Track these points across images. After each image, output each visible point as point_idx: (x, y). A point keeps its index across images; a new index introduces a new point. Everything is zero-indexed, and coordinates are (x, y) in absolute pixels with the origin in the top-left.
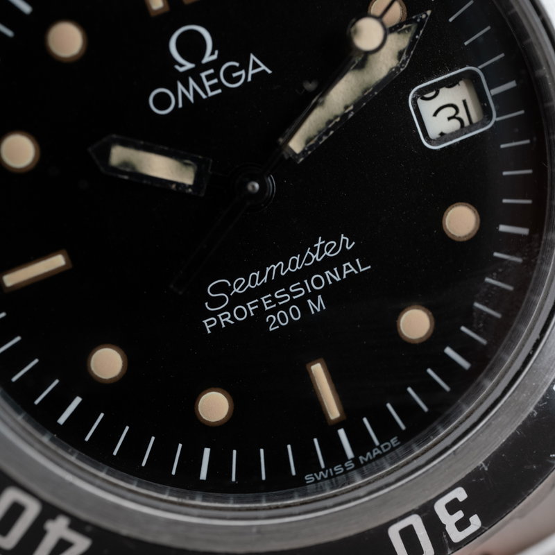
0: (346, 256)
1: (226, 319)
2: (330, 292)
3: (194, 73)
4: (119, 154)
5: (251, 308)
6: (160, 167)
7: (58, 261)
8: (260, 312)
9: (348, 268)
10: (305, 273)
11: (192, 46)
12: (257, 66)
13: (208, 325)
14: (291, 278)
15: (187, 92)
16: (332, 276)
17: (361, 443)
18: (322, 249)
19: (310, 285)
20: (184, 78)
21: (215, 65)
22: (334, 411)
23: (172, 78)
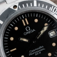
1: (31, 54)
2: (41, 51)
3: (28, 31)
4: (21, 39)
5: (34, 53)
6: (25, 40)
7: (15, 49)
9: (43, 49)
12: (34, 30)
14: (37, 50)
18: (40, 47)
19: (39, 51)
21: (30, 30)
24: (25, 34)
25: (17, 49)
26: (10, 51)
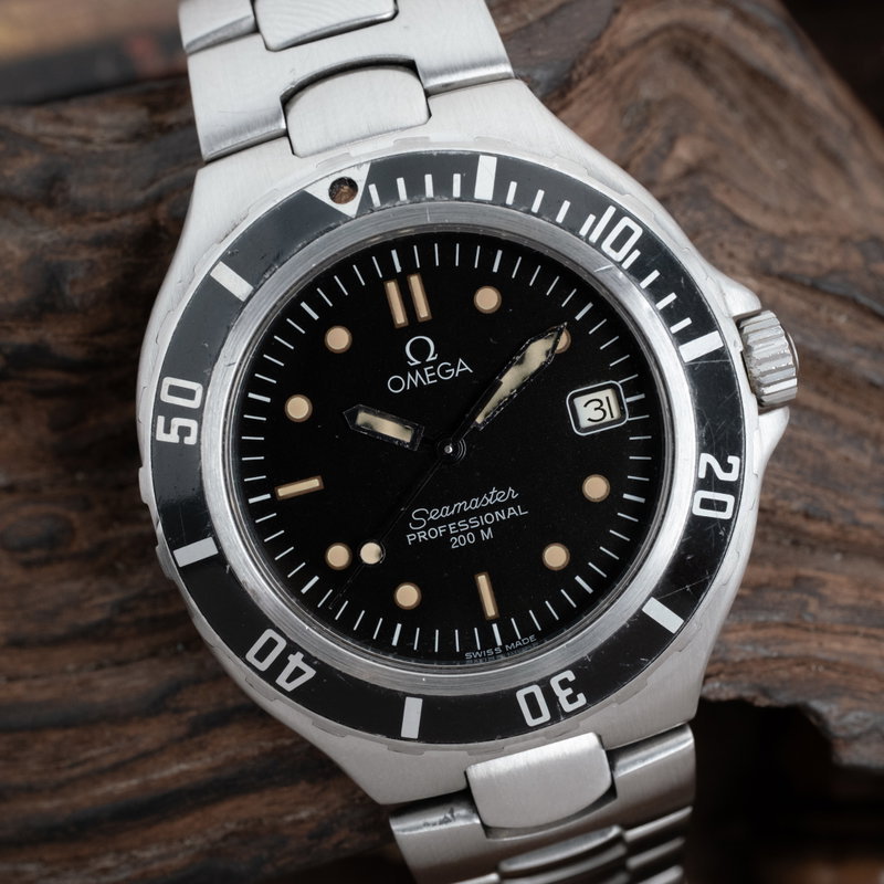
0: (511, 503)
1: (422, 536)
2: (496, 526)
3: (420, 368)
4: (363, 417)
5: (440, 530)
6: (389, 428)
7: (314, 483)
8: (447, 534)
9: (512, 512)
10: (482, 511)
11: (420, 350)
12: (463, 366)
13: (410, 538)
14: (471, 513)
15: (414, 379)
16: (499, 515)
17: (508, 636)
18: (495, 496)
19: (484, 520)
20: (413, 370)
21: (435, 363)
22: (491, 610)
23: (405, 369)
24: (396, 384)
25: (324, 481)
26: (274, 495)
